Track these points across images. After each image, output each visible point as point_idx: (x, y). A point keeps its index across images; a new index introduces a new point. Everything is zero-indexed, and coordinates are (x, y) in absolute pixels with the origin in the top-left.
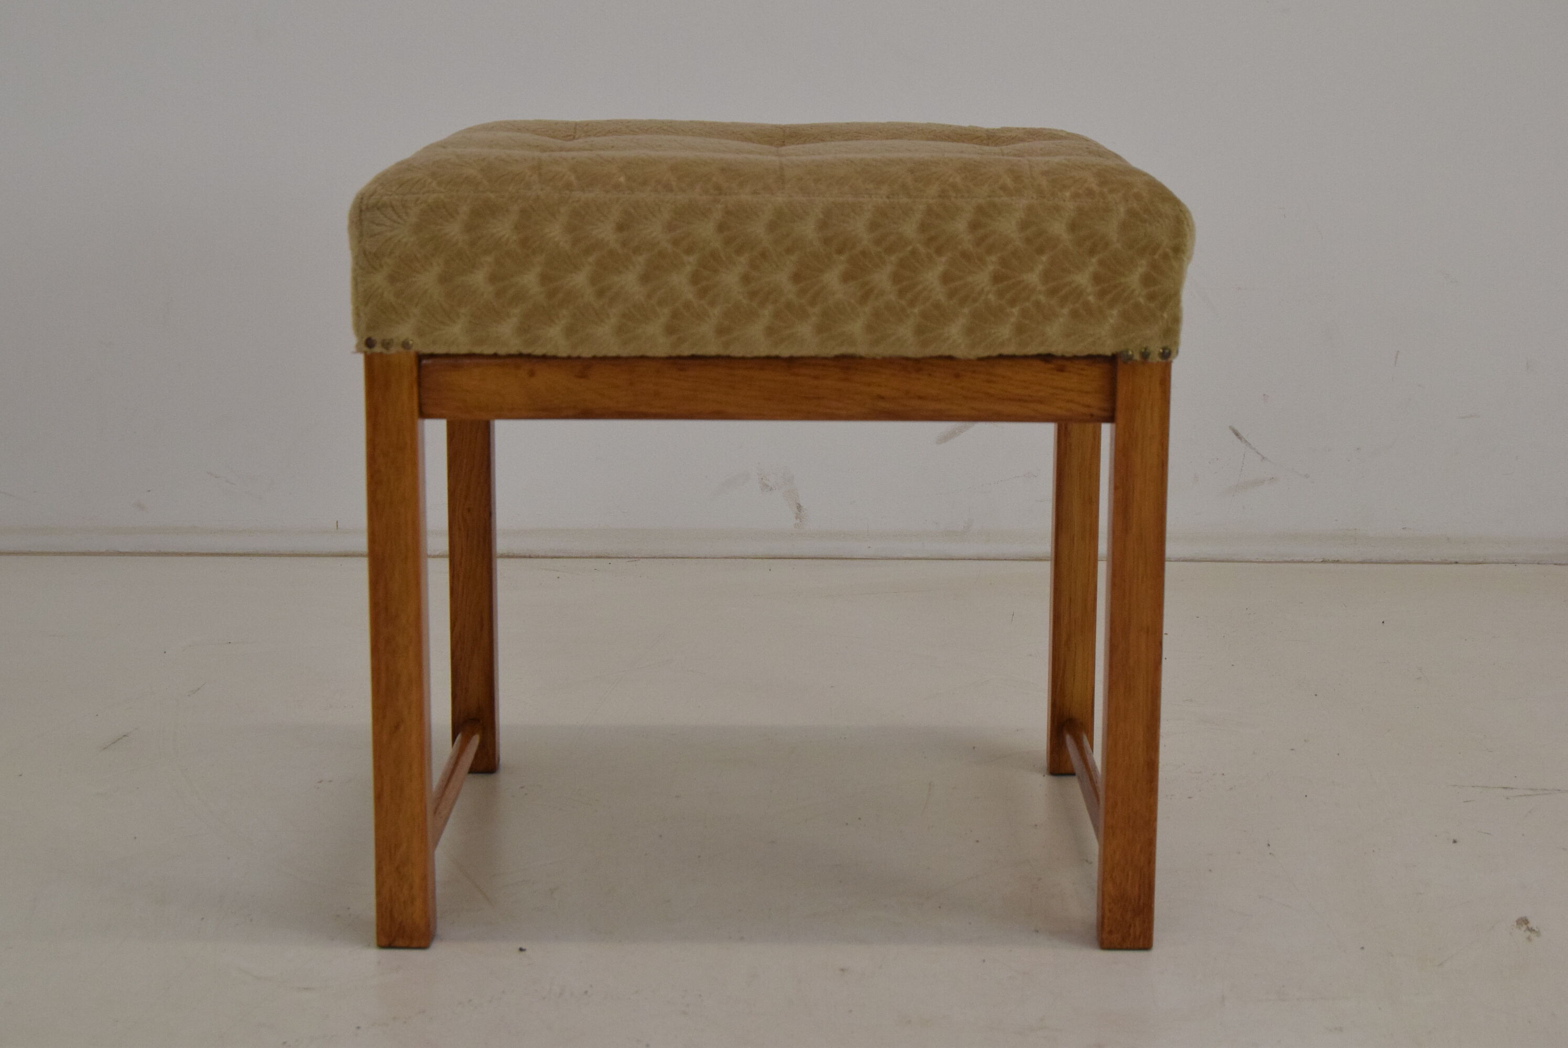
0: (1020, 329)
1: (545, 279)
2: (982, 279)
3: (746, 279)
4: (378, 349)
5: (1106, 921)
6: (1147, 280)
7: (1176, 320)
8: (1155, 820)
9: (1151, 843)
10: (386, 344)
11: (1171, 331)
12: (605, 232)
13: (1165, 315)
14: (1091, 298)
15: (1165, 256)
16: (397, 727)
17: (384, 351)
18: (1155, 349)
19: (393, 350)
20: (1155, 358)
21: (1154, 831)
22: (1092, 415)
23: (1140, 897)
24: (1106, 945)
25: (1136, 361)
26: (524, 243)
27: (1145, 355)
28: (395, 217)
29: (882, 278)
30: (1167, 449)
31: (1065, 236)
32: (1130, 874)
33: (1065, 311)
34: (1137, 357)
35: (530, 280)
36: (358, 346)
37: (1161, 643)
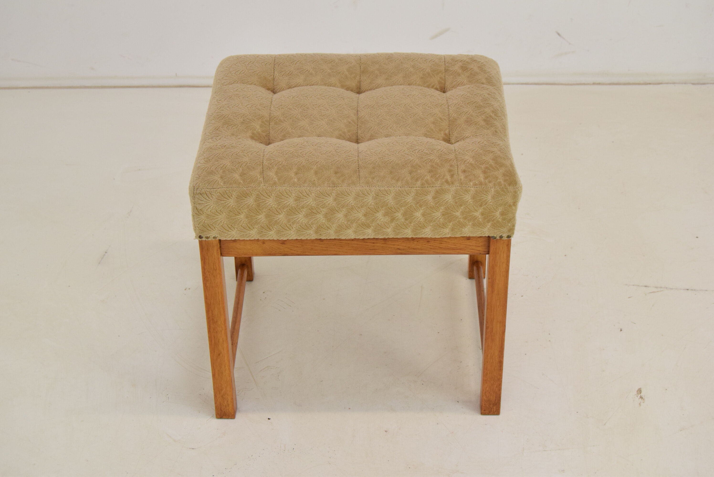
0: (453, 230)
1: (267, 216)
2: (438, 214)
3: (346, 216)
4: (204, 239)
5: (483, 407)
6: (502, 214)
7: (514, 226)
8: (502, 378)
9: (500, 386)
10: (207, 238)
11: (512, 230)
12: (291, 201)
13: (509, 225)
14: (481, 220)
15: (510, 206)
16: (219, 355)
17: (207, 240)
18: (505, 236)
19: (210, 239)
20: (505, 238)
21: (501, 381)
22: (480, 253)
23: (495, 400)
24: (482, 414)
25: (498, 239)
26: (258, 205)
27: (501, 237)
28: (208, 198)
29: (399, 215)
30: (509, 266)
31: (471, 201)
32: (492, 394)
33: (470, 224)
34: (498, 238)
35: (262, 217)
36: (196, 237)
37: (505, 326)
